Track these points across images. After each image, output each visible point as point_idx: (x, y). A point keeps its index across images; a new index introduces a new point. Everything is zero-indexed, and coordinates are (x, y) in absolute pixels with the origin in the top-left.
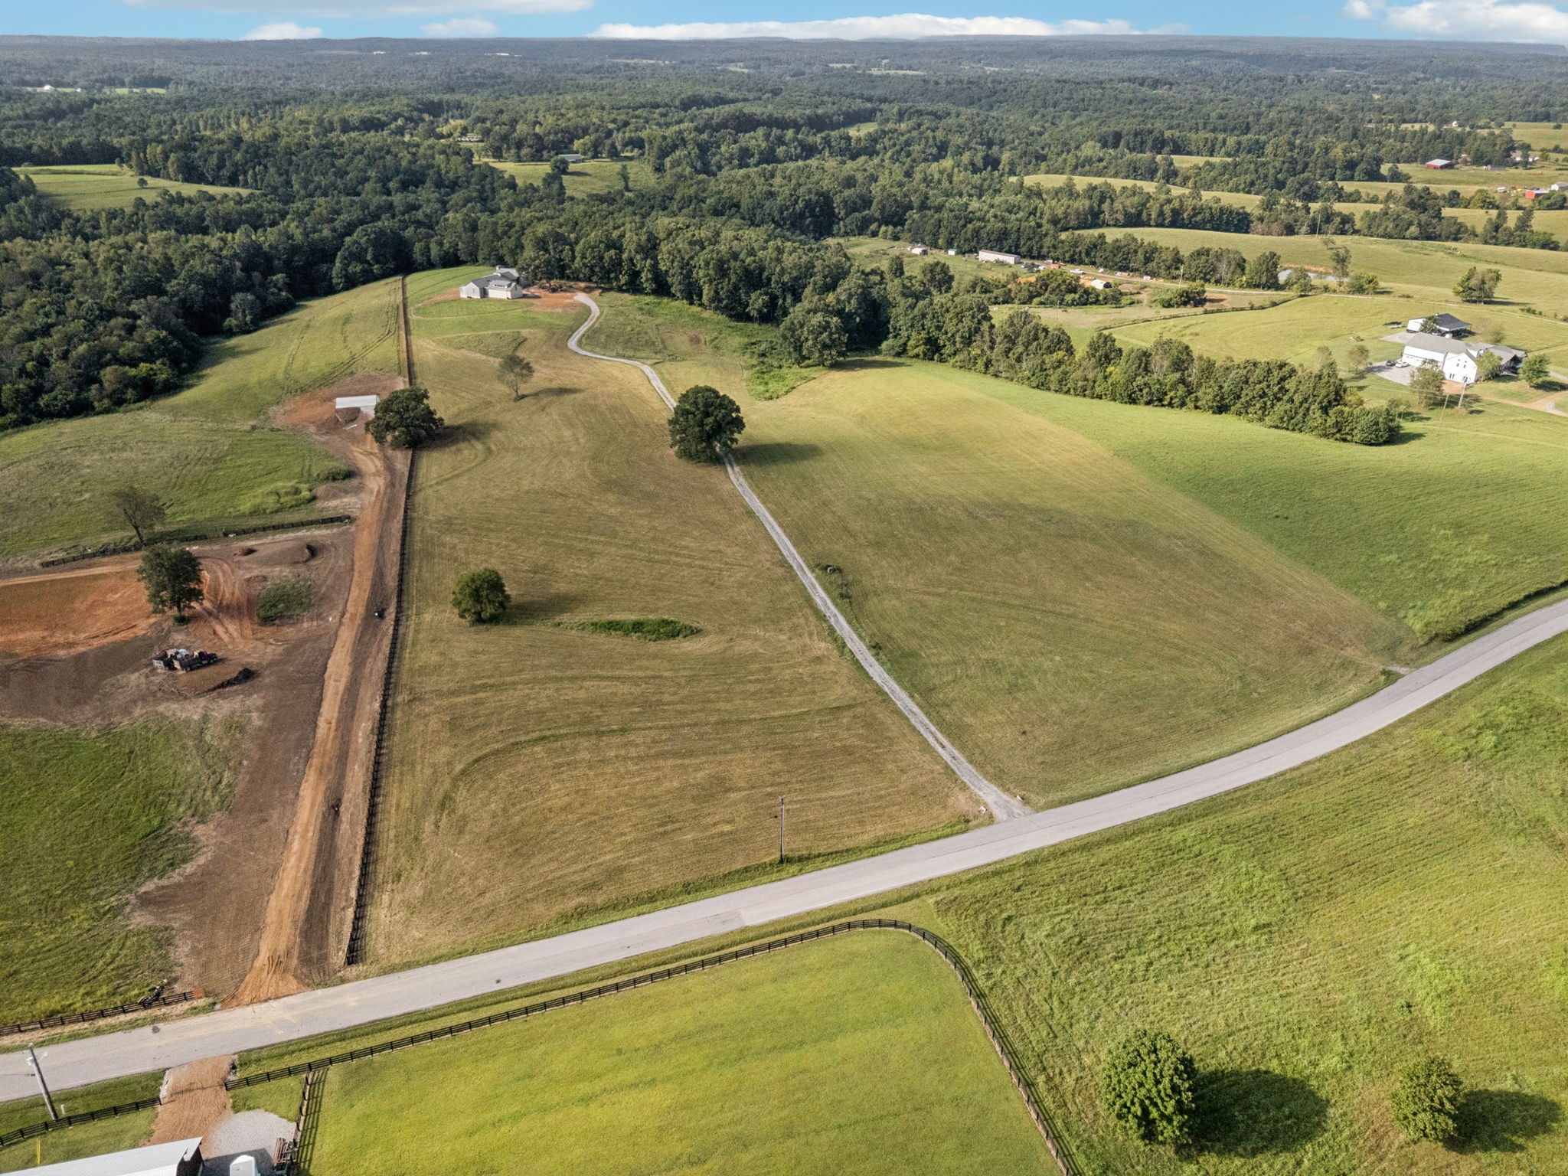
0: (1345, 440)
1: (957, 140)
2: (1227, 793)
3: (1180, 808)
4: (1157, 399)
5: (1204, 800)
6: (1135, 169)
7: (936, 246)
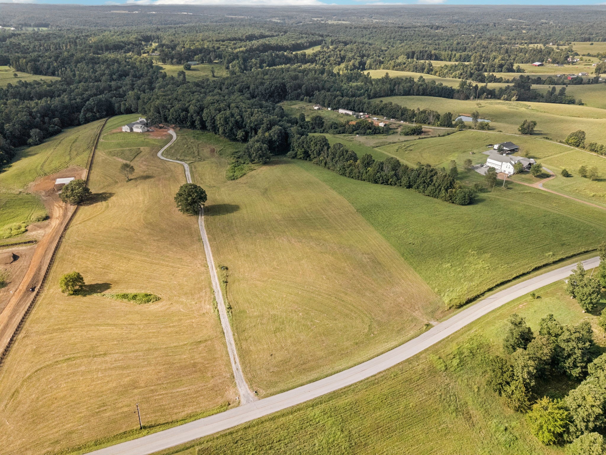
0: (453, 203)
1: (350, 55)
2: (341, 389)
3: (318, 398)
4: (386, 182)
5: (330, 393)
6: (416, 68)
7: (324, 106)
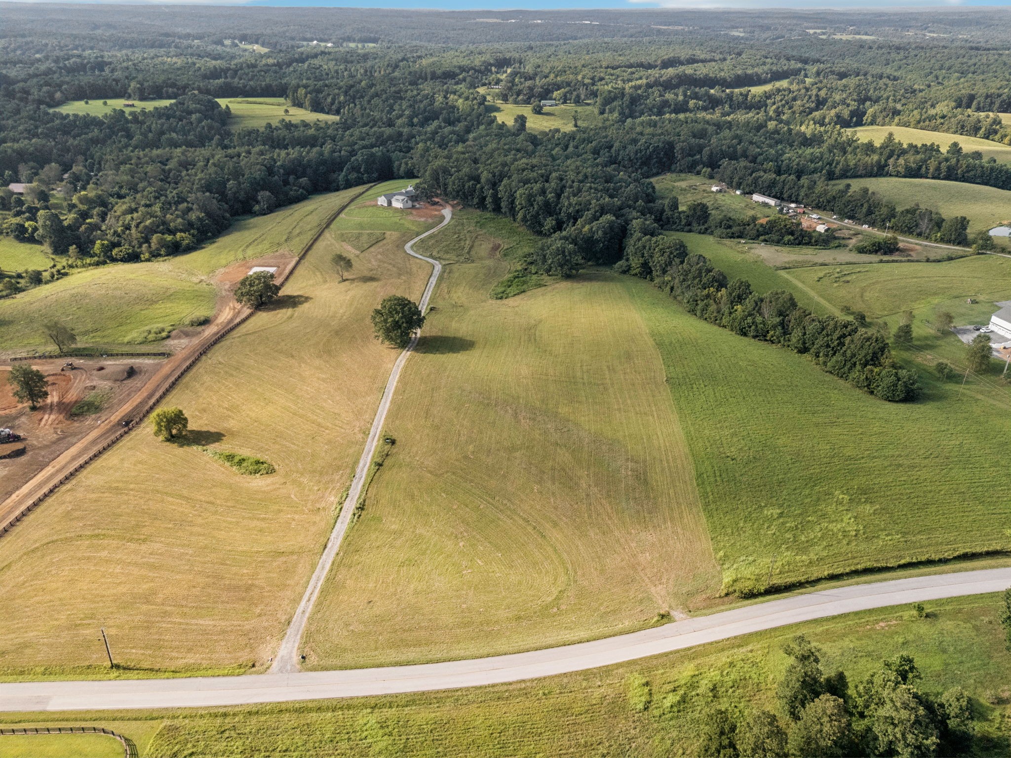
0: (871, 393)
1: (838, 97)
7: (732, 187)
